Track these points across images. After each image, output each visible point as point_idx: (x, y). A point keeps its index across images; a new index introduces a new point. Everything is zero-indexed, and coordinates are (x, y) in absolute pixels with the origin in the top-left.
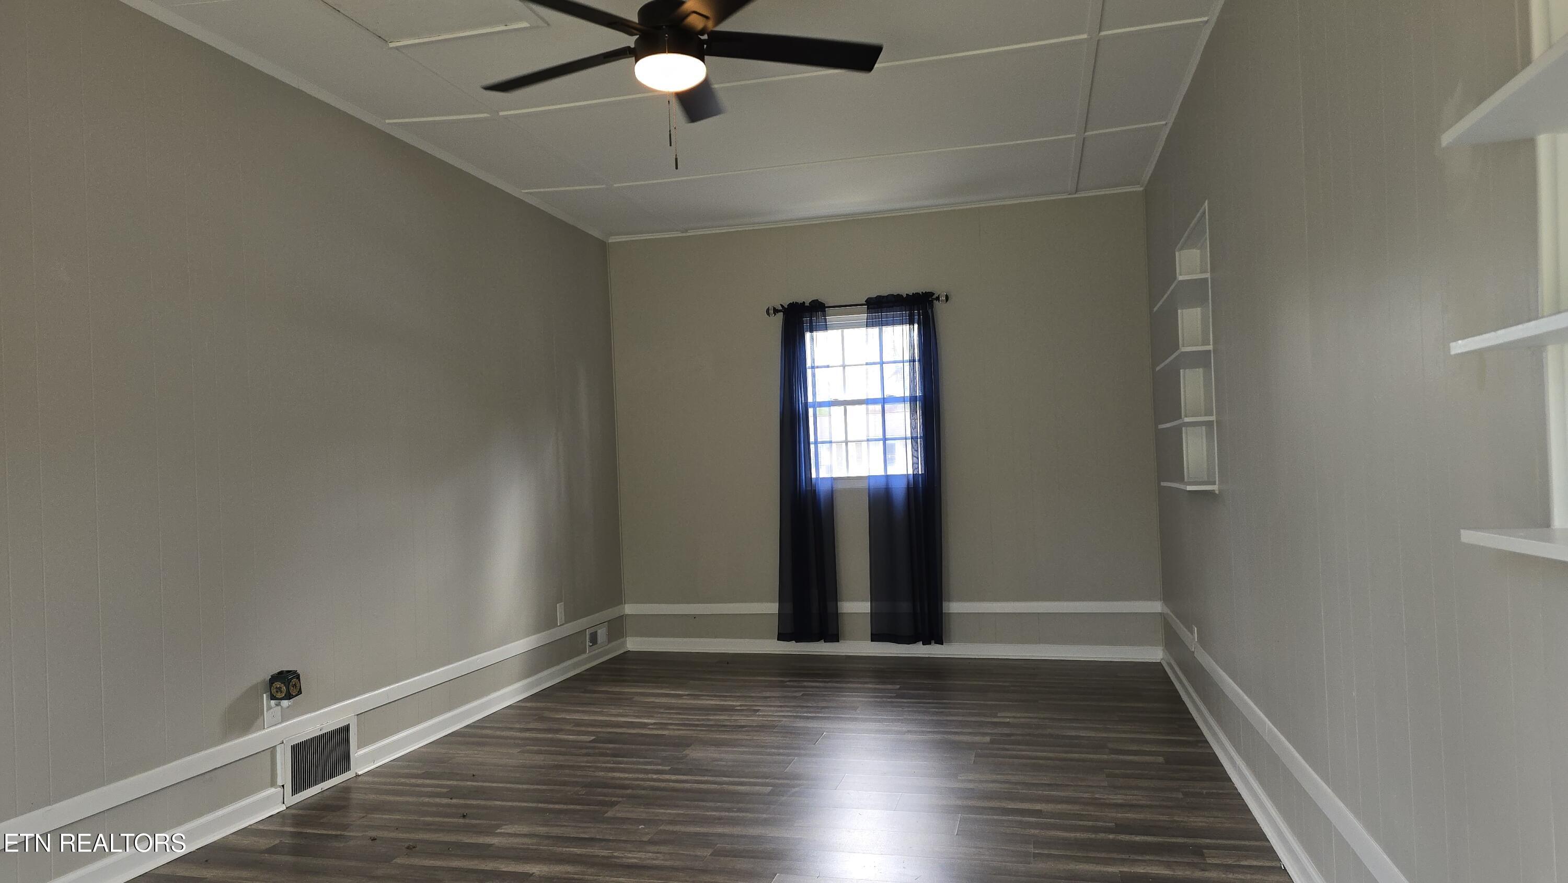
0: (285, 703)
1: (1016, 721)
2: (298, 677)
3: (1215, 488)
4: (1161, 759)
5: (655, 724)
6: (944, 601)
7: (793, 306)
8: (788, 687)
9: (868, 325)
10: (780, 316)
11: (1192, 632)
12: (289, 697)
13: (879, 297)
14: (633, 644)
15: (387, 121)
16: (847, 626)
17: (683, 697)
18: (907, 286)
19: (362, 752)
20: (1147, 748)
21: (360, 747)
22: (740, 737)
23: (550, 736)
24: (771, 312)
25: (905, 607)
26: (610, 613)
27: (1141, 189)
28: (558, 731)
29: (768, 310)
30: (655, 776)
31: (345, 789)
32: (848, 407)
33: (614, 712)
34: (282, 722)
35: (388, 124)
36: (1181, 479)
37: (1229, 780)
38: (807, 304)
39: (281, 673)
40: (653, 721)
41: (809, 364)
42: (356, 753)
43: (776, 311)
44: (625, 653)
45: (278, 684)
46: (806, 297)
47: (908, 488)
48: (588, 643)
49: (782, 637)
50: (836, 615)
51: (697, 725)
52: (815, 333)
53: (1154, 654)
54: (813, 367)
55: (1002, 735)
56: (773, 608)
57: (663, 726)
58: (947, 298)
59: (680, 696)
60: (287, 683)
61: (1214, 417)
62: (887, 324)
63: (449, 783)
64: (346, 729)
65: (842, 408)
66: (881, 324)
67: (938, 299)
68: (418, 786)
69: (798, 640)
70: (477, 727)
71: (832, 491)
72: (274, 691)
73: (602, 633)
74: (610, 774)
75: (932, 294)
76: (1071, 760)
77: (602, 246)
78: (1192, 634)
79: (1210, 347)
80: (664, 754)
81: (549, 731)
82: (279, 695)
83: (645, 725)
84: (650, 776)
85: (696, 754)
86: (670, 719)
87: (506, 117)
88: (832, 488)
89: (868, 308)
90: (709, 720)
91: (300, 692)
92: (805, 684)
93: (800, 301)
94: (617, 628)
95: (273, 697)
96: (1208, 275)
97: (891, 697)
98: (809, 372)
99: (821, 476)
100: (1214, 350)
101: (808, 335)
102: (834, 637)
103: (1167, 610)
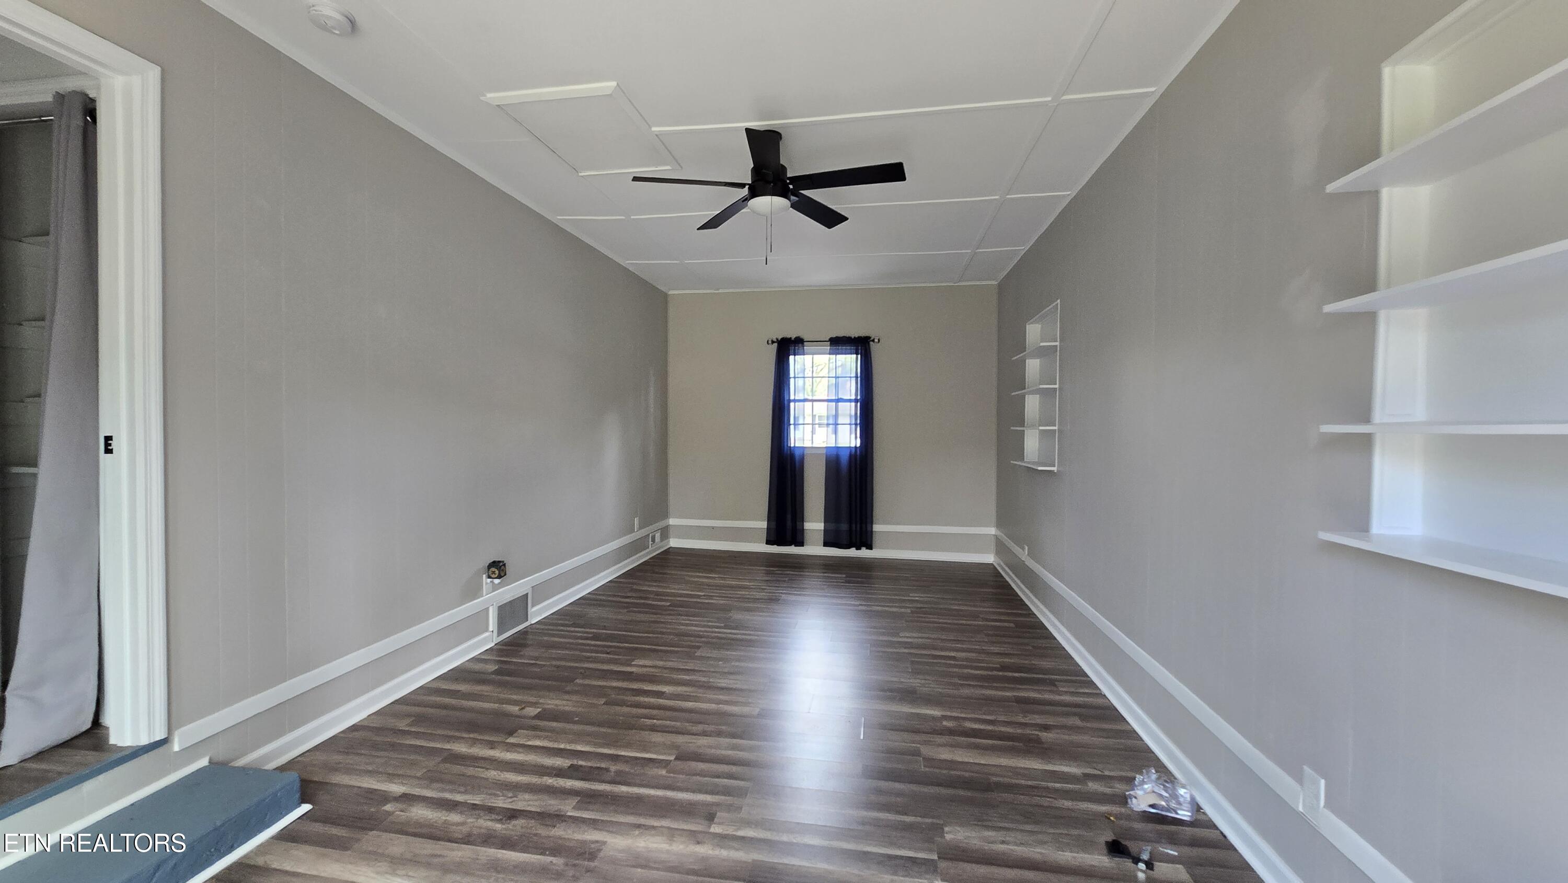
0: (497, 581)
1: (921, 599)
2: (504, 565)
3: (1055, 469)
4: (1012, 625)
5: (704, 595)
6: (875, 524)
7: (783, 339)
8: (776, 574)
9: (830, 354)
10: (776, 344)
11: (1023, 549)
12: (499, 577)
13: (837, 338)
14: (674, 543)
15: (559, 217)
16: (808, 536)
17: (715, 579)
18: (855, 333)
19: (535, 609)
20: (1003, 618)
21: (533, 606)
22: (759, 605)
23: (643, 601)
24: (770, 342)
25: (844, 527)
26: (662, 524)
27: (996, 283)
28: (646, 598)
29: (768, 341)
30: (716, 630)
31: (524, 633)
32: (814, 403)
33: (676, 587)
34: (493, 591)
35: (558, 219)
36: (1022, 459)
37: (1055, 639)
38: (793, 339)
39: (494, 562)
40: (703, 594)
41: (792, 375)
42: (532, 610)
43: (773, 342)
44: (669, 548)
45: (493, 569)
46: (793, 335)
47: (850, 455)
48: (650, 543)
49: (769, 542)
50: (803, 530)
51: (731, 597)
52: (797, 357)
53: (989, 558)
54: (795, 378)
55: (917, 608)
56: (764, 525)
57: (711, 597)
58: (879, 340)
59: (714, 578)
60: (499, 569)
61: (1057, 426)
62: (839, 354)
63: (593, 630)
64: (527, 594)
65: (811, 403)
66: (837, 354)
67: (873, 341)
68: (572, 632)
69: (778, 545)
70: (594, 594)
71: (803, 455)
72: (490, 573)
73: (658, 536)
74: (689, 628)
75: (870, 338)
76: (961, 624)
77: (665, 296)
78: (1023, 551)
79: (1057, 386)
80: (717, 615)
81: (641, 598)
82: (493, 576)
83: (699, 597)
84: (714, 630)
85: (737, 616)
86: (712, 592)
87: (634, 219)
88: (803, 452)
89: (831, 344)
90: (736, 594)
91: (505, 575)
92: (788, 572)
93: (789, 336)
94: (665, 533)
95: (489, 577)
96: (1057, 344)
97: (842, 582)
98: (792, 381)
99: (797, 445)
100: (1059, 389)
101: (791, 358)
102: (801, 544)
103: (999, 533)
